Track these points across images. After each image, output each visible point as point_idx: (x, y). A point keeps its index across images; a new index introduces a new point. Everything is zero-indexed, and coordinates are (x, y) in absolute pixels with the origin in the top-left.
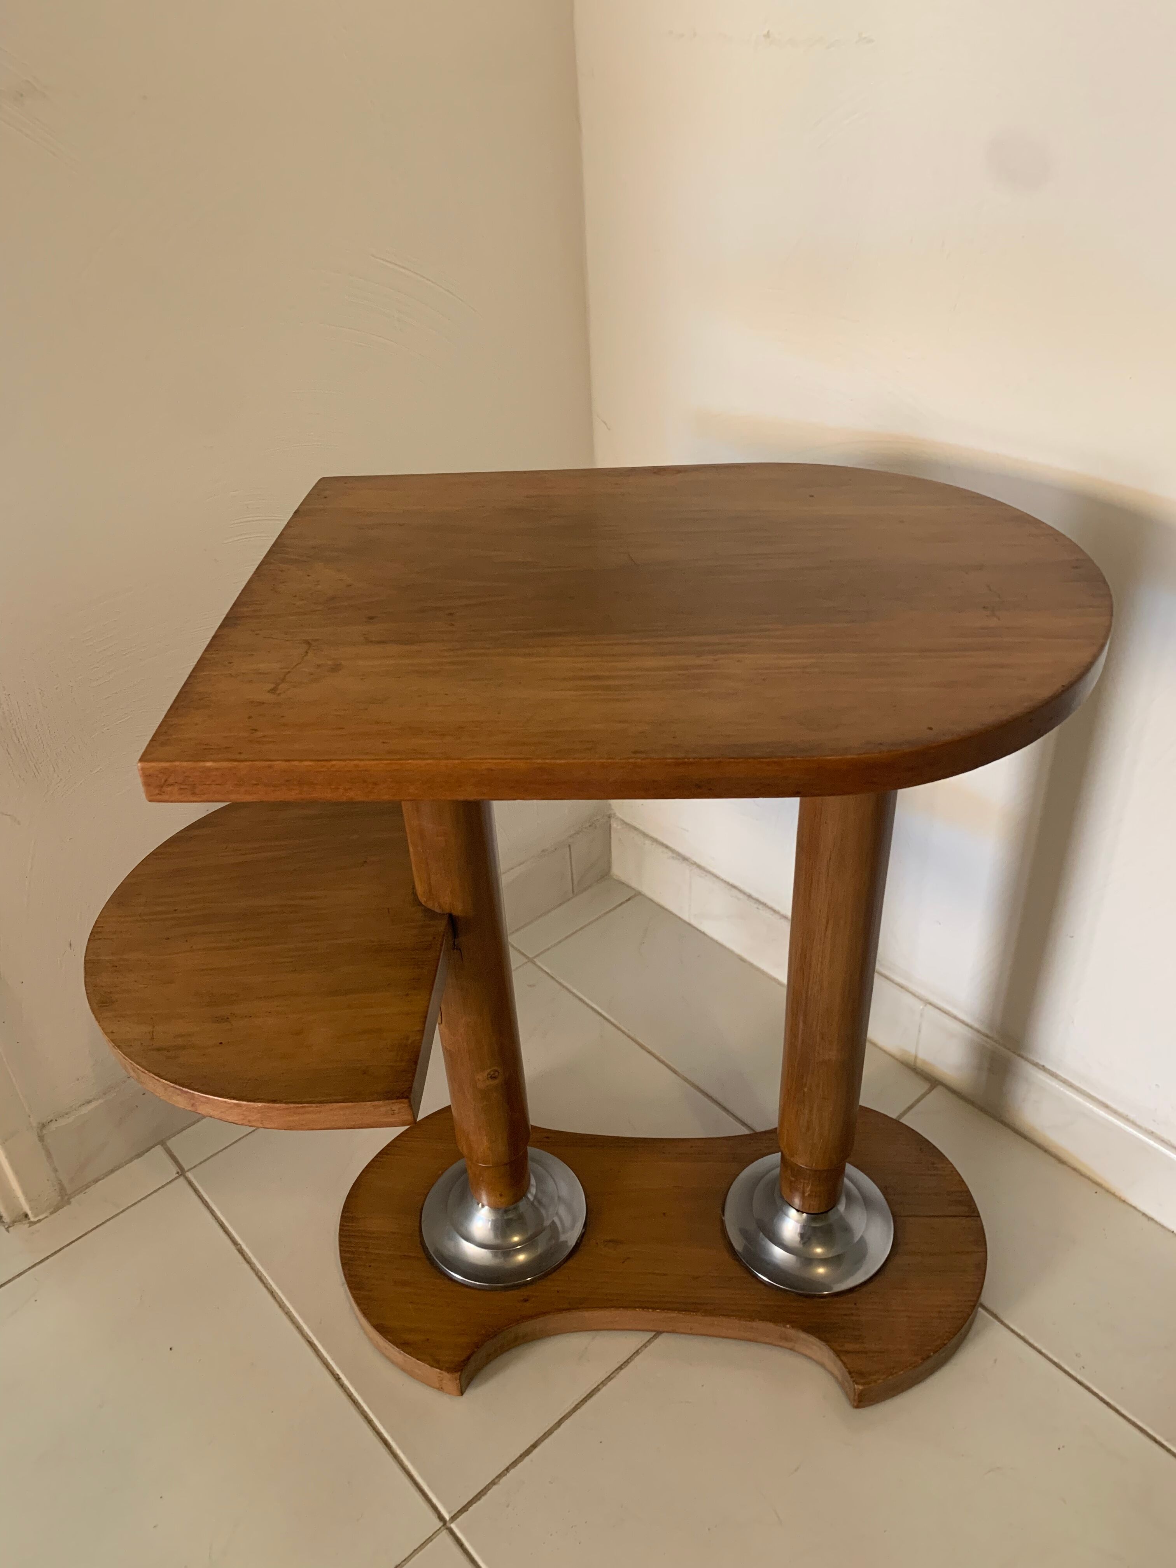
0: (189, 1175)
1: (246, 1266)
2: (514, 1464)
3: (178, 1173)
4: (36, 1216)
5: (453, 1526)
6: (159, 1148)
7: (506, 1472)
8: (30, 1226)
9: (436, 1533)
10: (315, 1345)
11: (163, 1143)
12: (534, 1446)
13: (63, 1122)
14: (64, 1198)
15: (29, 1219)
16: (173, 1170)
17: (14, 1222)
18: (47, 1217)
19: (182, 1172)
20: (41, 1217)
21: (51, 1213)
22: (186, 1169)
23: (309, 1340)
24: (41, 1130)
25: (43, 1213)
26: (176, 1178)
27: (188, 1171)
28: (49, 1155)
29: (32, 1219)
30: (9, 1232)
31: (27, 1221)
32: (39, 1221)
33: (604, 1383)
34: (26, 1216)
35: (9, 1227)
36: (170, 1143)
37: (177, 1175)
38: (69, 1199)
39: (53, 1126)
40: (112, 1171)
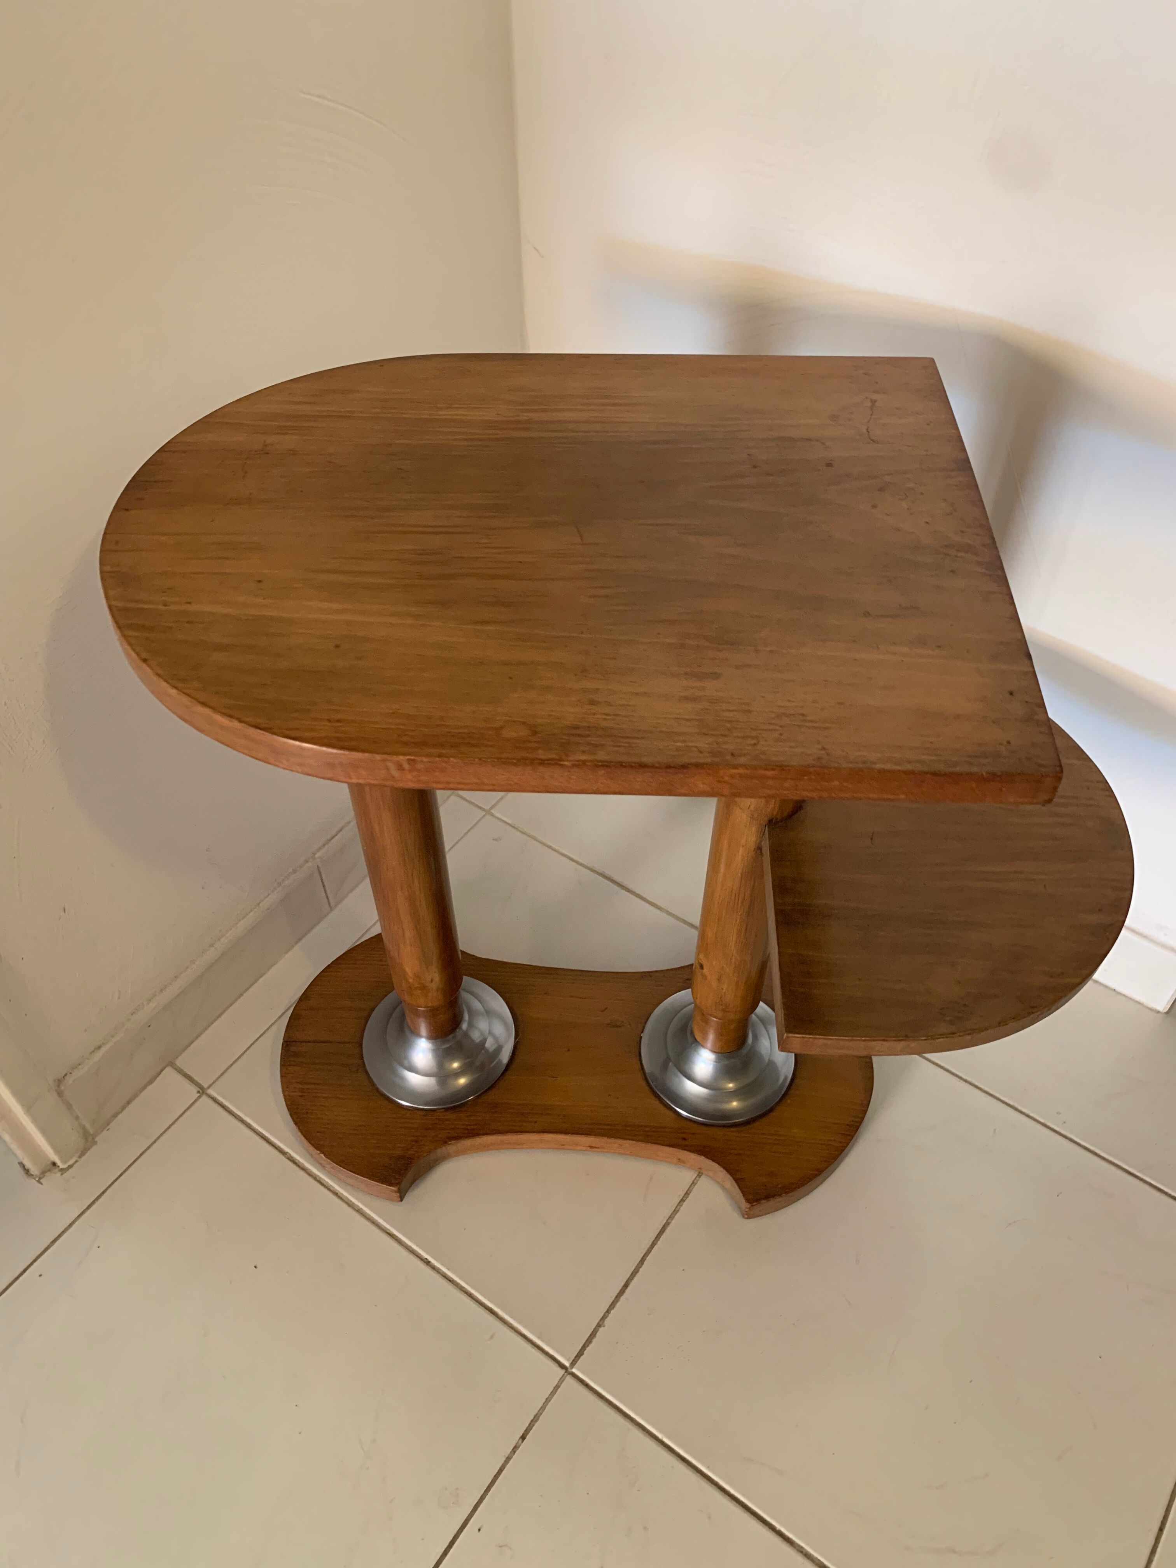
0: (211, 1091)
1: (302, 1173)
2: (613, 1305)
3: (198, 1092)
4: (64, 1162)
5: (574, 1370)
6: (169, 1070)
7: (607, 1314)
8: (62, 1174)
9: (562, 1380)
10: (395, 1235)
11: (172, 1064)
12: (626, 1285)
13: (76, 1074)
14: (88, 1140)
15: (59, 1166)
16: (193, 1091)
17: (44, 1173)
18: (76, 1161)
19: (202, 1091)
20: (71, 1162)
21: (80, 1157)
22: (205, 1086)
23: (388, 1232)
24: (59, 1086)
25: (71, 1158)
26: (199, 1097)
27: (209, 1087)
28: (69, 1106)
29: (62, 1166)
30: (42, 1184)
31: (57, 1170)
32: (70, 1167)
33: (671, 1217)
34: (54, 1164)
35: (40, 1178)
36: (179, 1063)
37: (199, 1095)
38: (93, 1139)
39: (70, 1080)
40: (129, 1103)
